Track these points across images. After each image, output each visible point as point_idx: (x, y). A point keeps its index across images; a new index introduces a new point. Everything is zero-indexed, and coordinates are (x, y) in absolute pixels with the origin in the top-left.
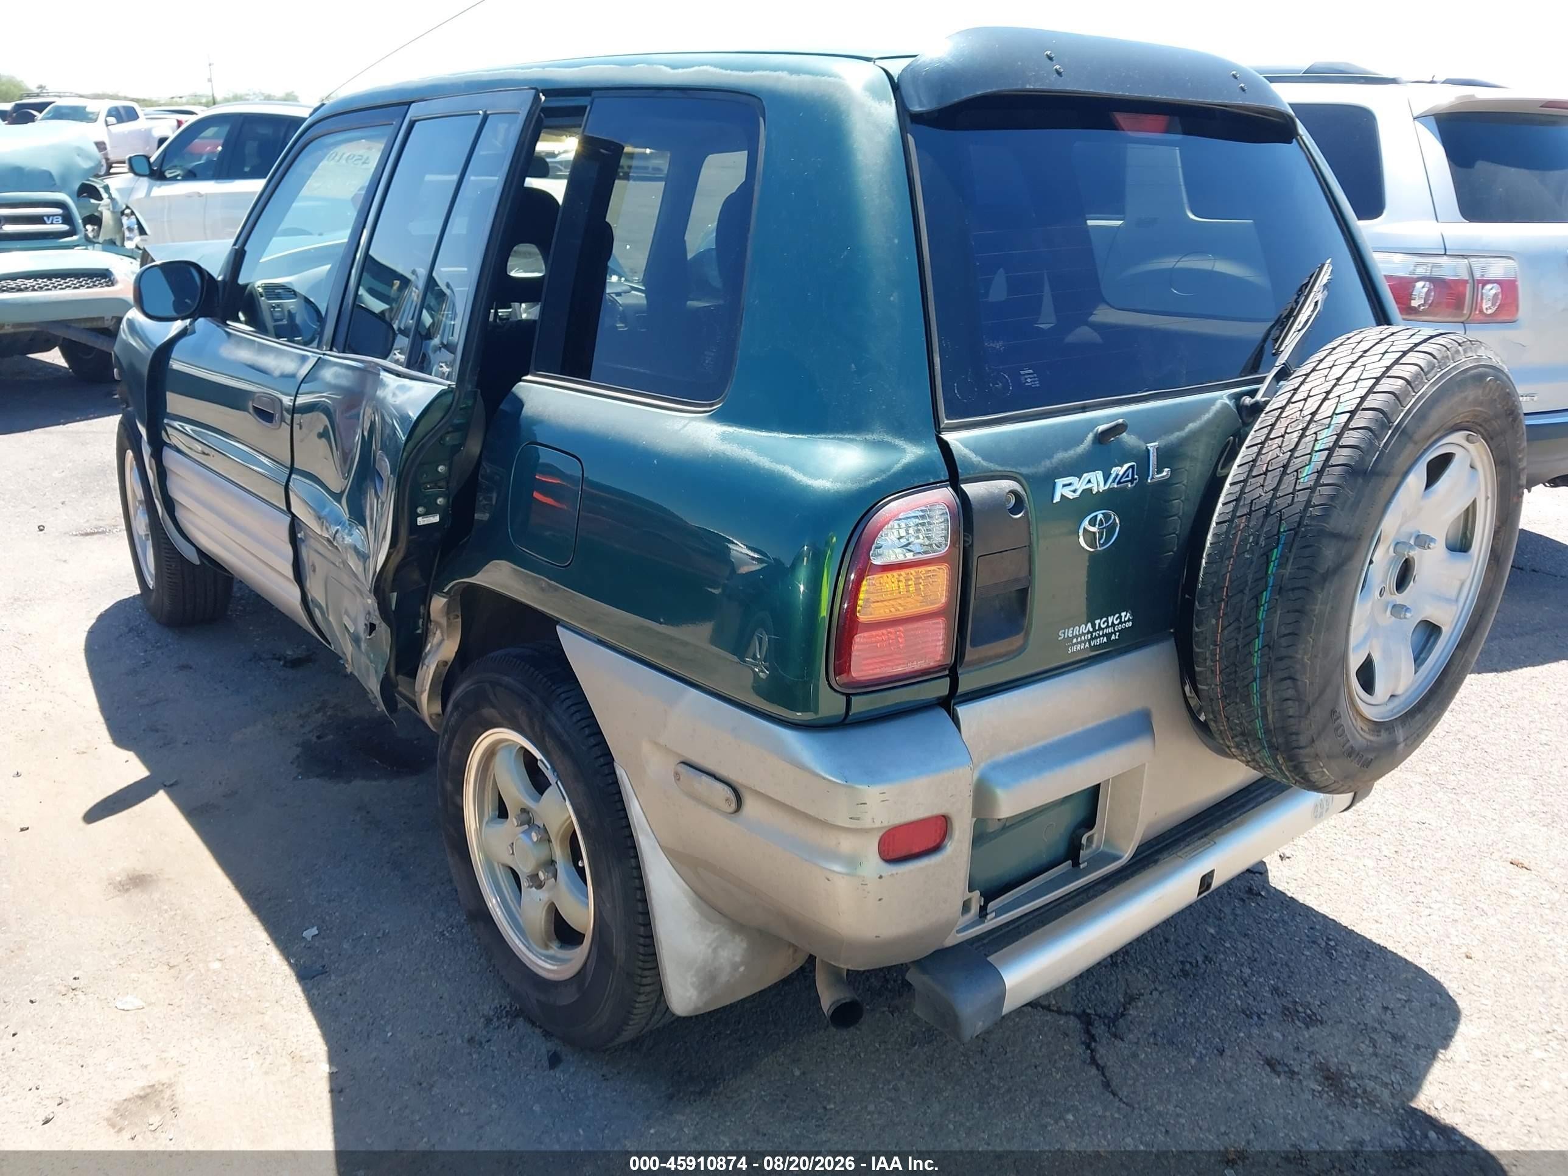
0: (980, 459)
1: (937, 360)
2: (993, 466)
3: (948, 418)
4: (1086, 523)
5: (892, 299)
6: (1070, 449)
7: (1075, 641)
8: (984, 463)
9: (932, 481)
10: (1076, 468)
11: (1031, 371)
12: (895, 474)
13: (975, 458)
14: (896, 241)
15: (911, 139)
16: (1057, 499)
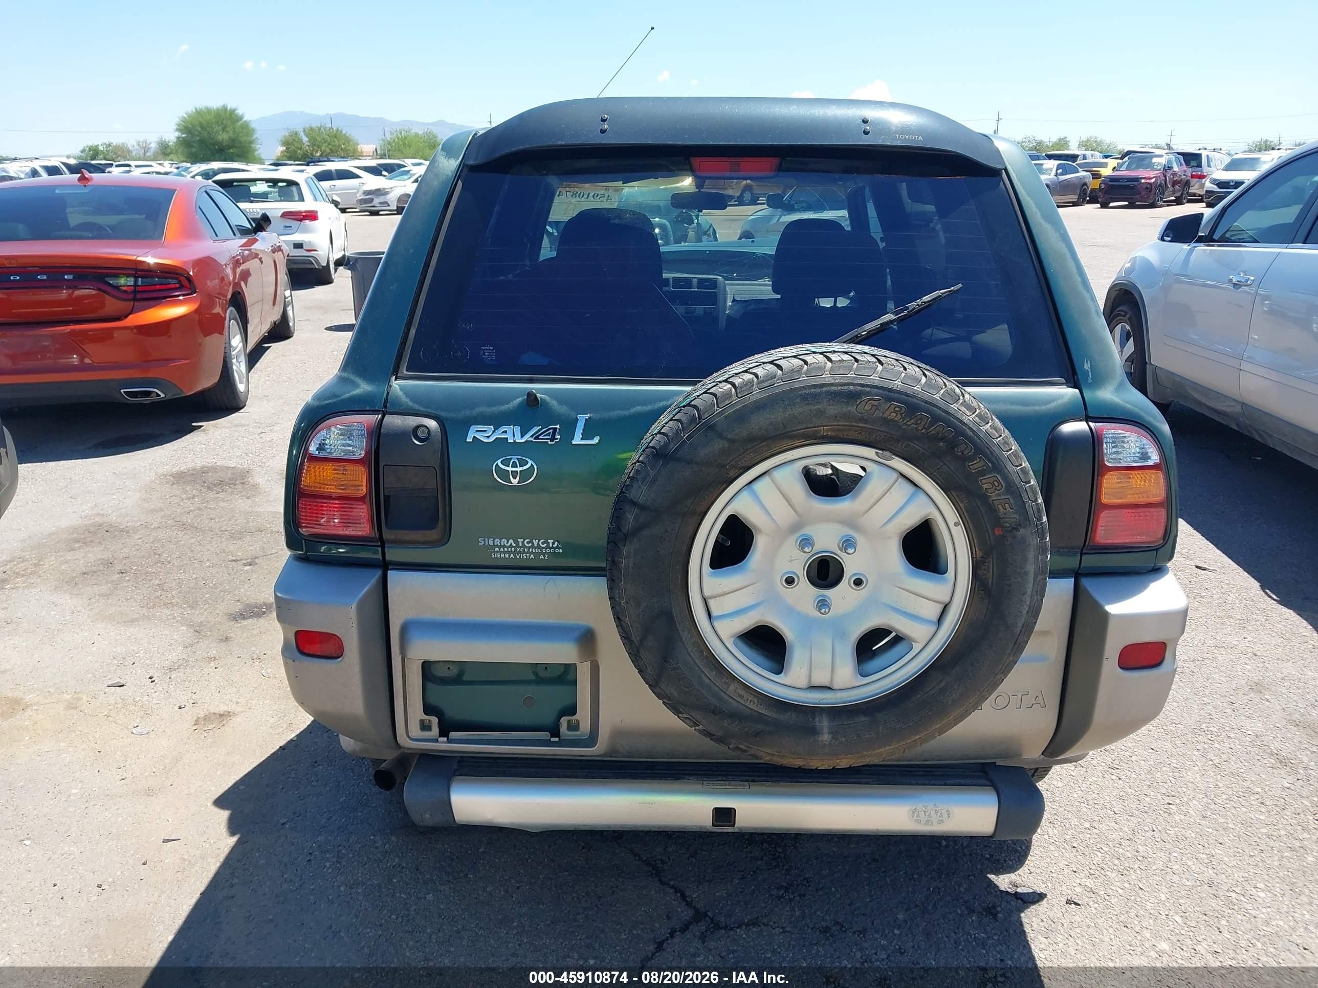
0: (408, 400)
1: (413, 331)
2: (416, 406)
3: (407, 370)
4: (499, 462)
5: (391, 288)
6: (494, 406)
7: (497, 549)
8: (410, 404)
9: (368, 408)
10: (497, 421)
11: (492, 348)
12: (343, 400)
13: (404, 399)
14: (412, 251)
15: (460, 183)
16: (469, 440)
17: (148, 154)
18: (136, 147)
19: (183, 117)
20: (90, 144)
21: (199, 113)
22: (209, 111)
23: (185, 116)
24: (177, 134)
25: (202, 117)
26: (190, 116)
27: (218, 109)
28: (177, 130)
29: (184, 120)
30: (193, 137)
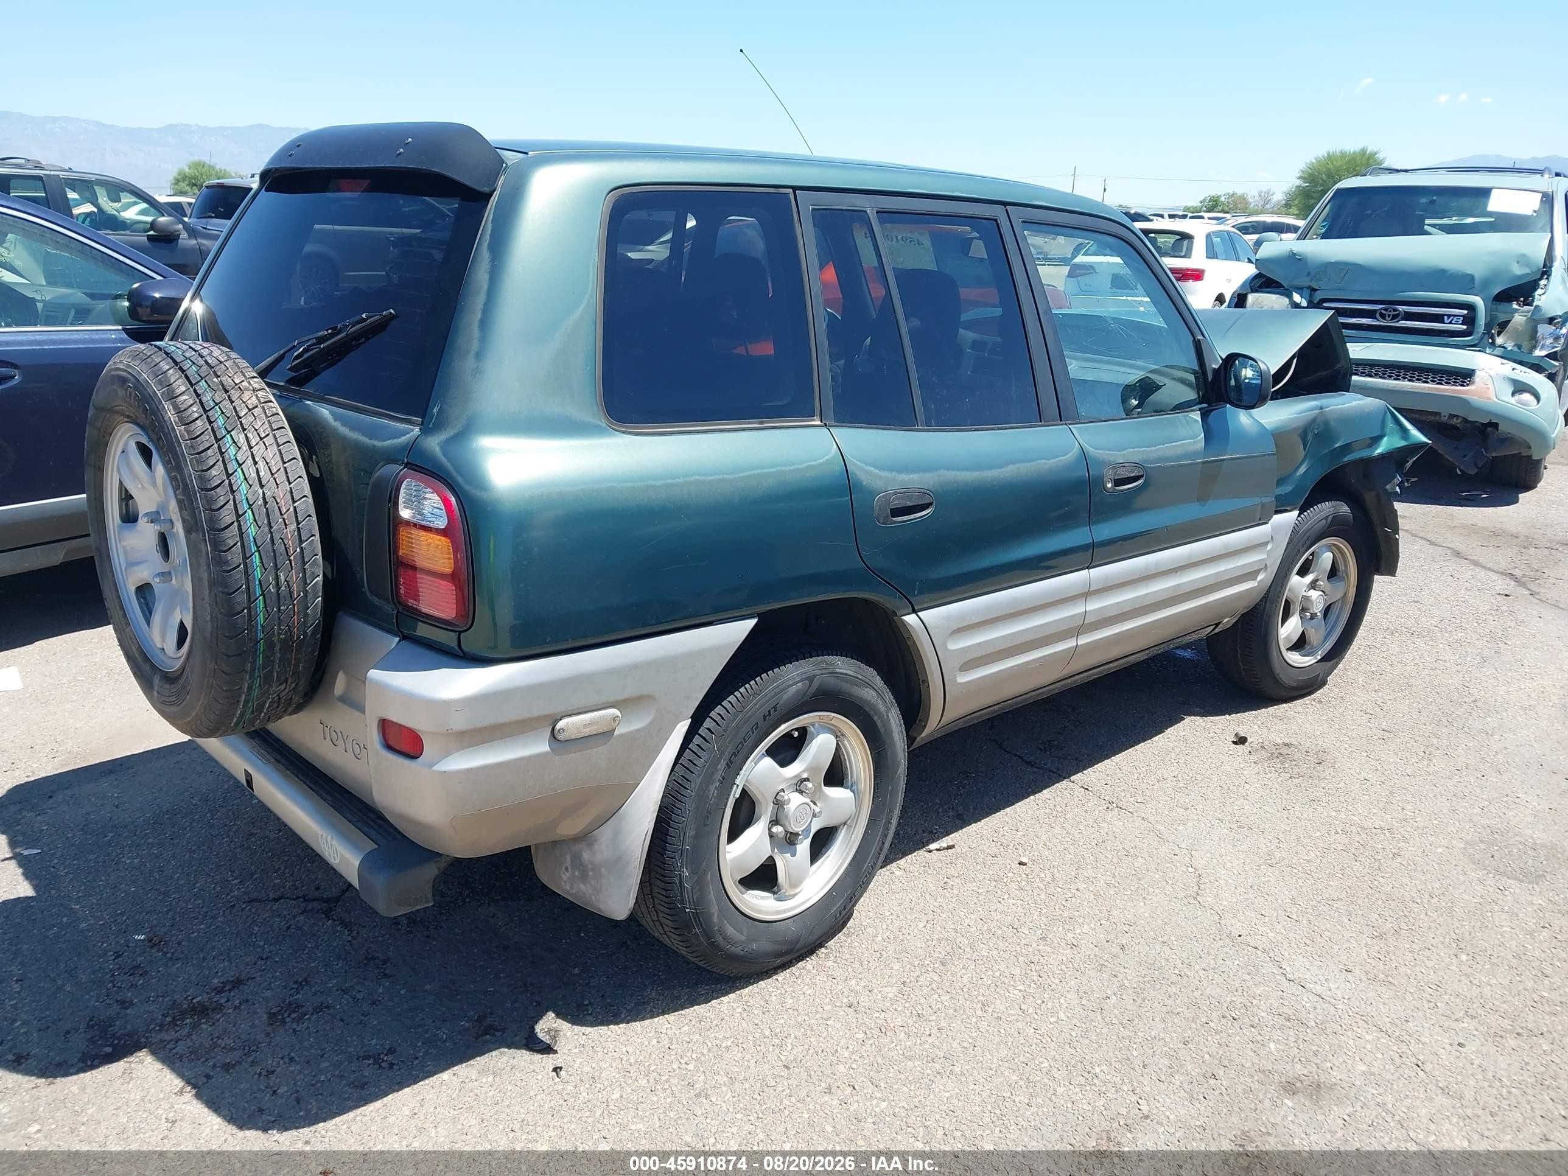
17: (1268, 206)
18: (1257, 198)
19: (1311, 162)
20: (1213, 193)
21: (1330, 157)
22: (1343, 154)
23: (1314, 161)
24: (1298, 183)
25: (1332, 163)
26: (1318, 161)
27: (1355, 153)
28: (1300, 177)
29: (1311, 167)
30: (1316, 186)
